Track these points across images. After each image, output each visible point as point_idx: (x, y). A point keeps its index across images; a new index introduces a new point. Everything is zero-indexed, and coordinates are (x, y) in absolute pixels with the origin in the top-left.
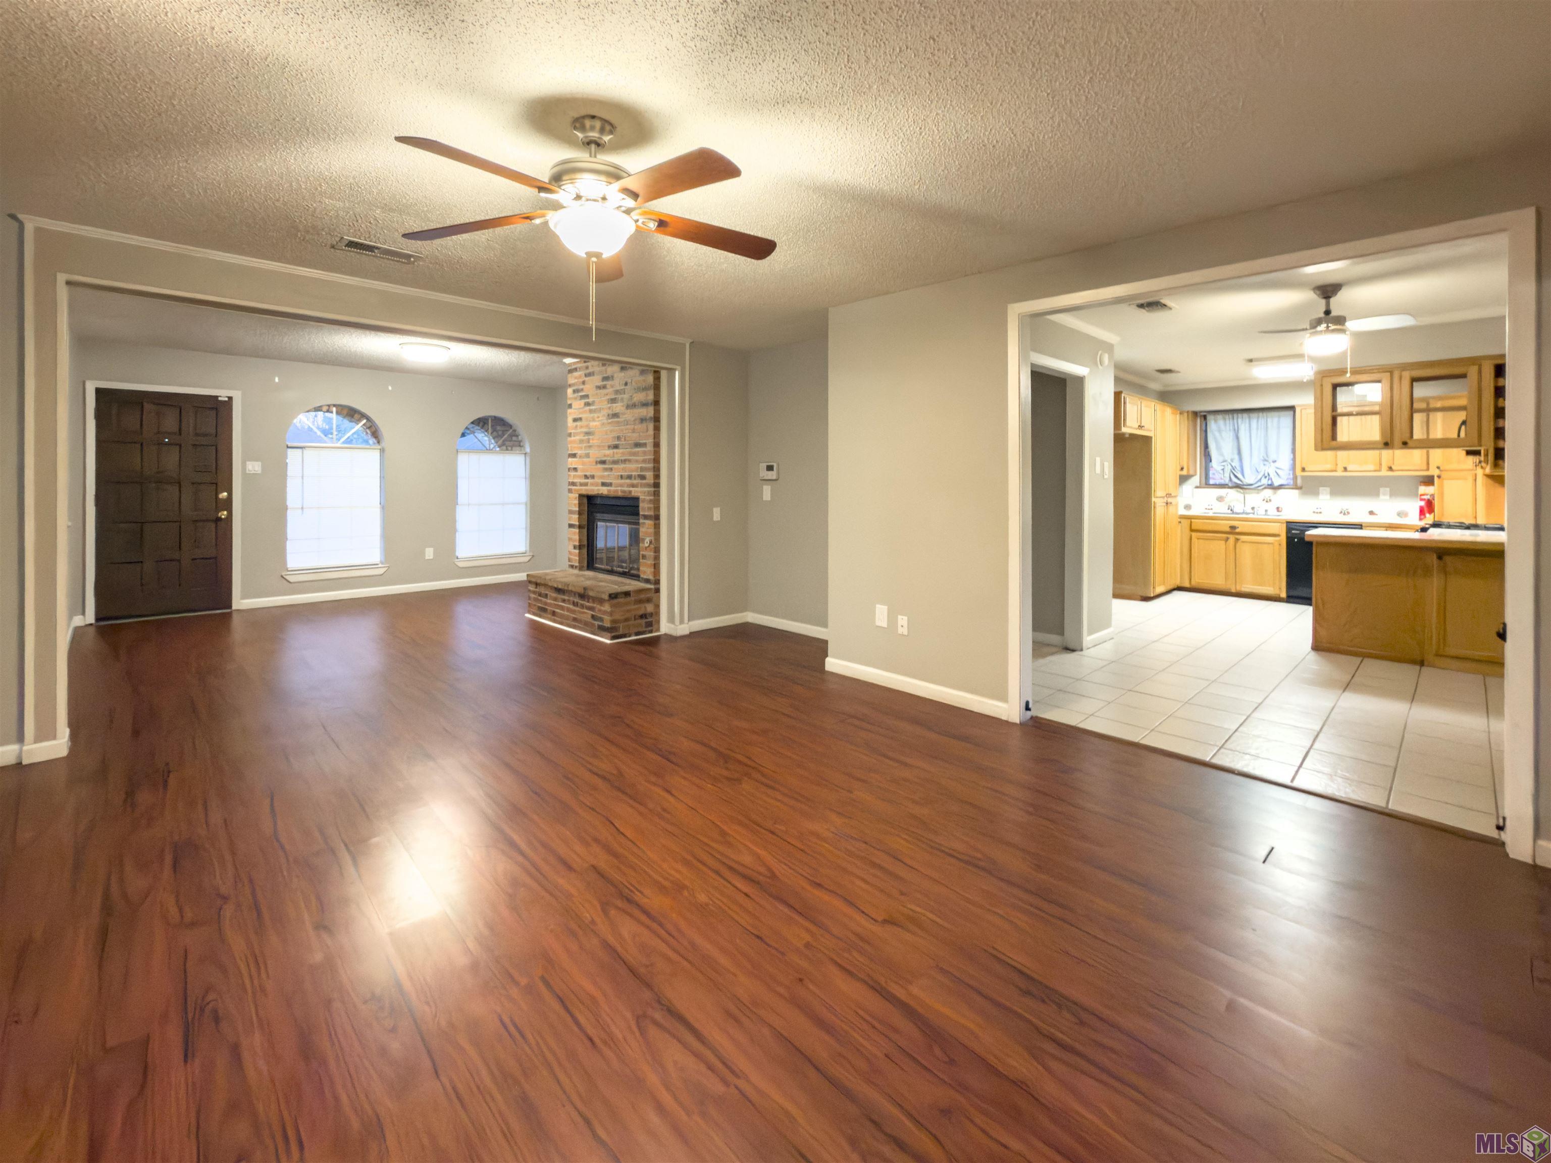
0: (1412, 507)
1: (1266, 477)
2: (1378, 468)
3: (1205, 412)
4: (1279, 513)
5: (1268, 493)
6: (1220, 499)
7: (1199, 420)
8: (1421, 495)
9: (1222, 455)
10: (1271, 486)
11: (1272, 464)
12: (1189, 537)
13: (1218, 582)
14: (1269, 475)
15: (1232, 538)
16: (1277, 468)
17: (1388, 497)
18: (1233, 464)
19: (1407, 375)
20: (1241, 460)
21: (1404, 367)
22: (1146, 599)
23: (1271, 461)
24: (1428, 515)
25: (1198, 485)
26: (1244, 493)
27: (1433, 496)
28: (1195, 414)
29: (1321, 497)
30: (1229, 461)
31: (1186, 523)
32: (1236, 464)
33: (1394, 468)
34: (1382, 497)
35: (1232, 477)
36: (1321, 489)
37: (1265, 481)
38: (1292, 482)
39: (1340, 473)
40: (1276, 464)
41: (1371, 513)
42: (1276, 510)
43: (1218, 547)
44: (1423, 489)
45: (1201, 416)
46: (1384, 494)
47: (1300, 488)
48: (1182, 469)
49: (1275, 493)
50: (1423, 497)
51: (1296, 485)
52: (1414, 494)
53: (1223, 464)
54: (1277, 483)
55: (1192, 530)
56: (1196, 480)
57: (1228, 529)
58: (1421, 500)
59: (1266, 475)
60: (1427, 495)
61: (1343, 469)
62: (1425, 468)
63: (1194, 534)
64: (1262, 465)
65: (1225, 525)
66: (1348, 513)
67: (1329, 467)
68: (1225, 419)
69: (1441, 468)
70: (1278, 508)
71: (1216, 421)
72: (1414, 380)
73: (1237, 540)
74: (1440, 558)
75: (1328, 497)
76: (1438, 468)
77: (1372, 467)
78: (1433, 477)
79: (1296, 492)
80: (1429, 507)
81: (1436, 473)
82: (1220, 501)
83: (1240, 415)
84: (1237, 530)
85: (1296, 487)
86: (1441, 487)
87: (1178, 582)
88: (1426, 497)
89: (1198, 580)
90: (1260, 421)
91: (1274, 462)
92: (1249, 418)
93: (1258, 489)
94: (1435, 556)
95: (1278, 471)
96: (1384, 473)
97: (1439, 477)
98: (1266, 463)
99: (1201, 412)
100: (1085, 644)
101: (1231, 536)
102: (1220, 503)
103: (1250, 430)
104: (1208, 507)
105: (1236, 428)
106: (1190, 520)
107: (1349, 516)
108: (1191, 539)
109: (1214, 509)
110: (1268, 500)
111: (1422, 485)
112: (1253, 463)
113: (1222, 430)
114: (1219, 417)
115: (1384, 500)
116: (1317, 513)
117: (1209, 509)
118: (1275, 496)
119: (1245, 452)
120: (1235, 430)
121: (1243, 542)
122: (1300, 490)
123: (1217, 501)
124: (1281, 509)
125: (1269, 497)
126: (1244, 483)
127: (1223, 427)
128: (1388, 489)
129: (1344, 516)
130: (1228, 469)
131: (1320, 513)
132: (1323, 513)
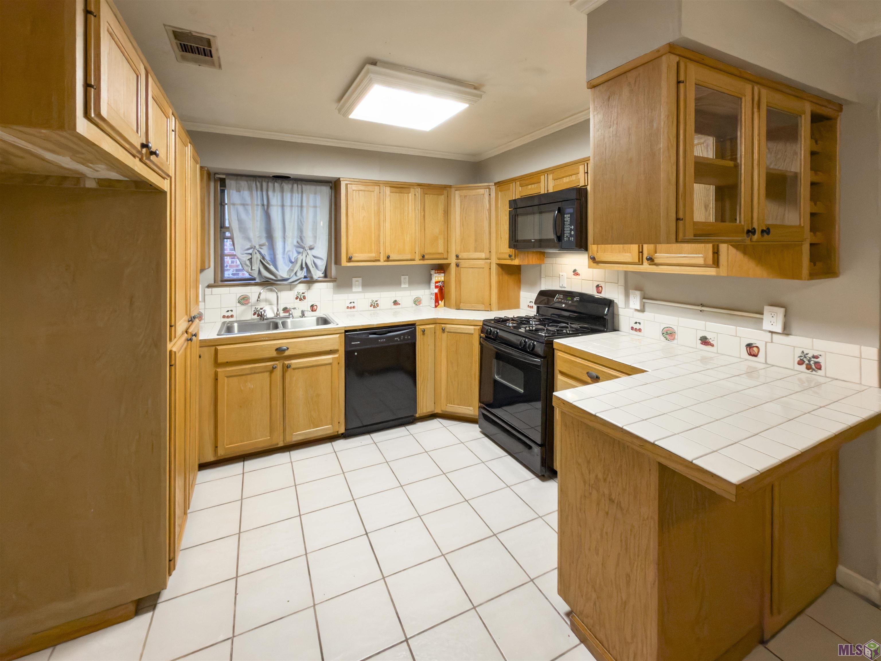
0: (428, 294)
1: (302, 269)
3: (223, 174)
5: (302, 288)
6: (244, 300)
7: (212, 184)
8: (436, 282)
9: (249, 239)
10: (305, 280)
11: (309, 251)
12: (213, 376)
14: (305, 265)
15: (279, 364)
16: (314, 257)
18: (263, 252)
20: (271, 246)
23: (307, 247)
24: (441, 302)
25: (212, 282)
26: (275, 291)
27: (444, 282)
29: (354, 289)
30: (257, 247)
31: (207, 354)
32: (265, 251)
33: (426, 256)
34: (403, 286)
35: (262, 269)
36: (354, 280)
37: (301, 274)
38: (326, 273)
39: (380, 263)
40: (314, 252)
41: (395, 303)
42: (310, 309)
43: (258, 381)
44: (436, 277)
45: (215, 181)
46: (405, 283)
47: (331, 281)
49: (309, 288)
50: (436, 284)
51: (330, 277)
52: (428, 282)
53: (249, 252)
55: (217, 364)
56: (209, 276)
57: (274, 354)
58: (436, 287)
59: (303, 265)
60: (440, 282)
62: (445, 256)
63: (220, 371)
64: (298, 253)
65: (269, 348)
67: (373, 255)
68: (250, 189)
70: (312, 306)
71: (239, 190)
73: (287, 366)
75: (360, 289)
76: (456, 256)
78: (449, 265)
79: (331, 284)
80: (440, 295)
81: (453, 261)
82: (242, 304)
83: (269, 184)
84: (287, 353)
86: (459, 275)
88: (439, 284)
89: (229, 446)
91: (311, 249)
93: (293, 284)
95: (315, 260)
96: (417, 261)
97: (456, 265)
98: (301, 250)
99: (218, 173)
101: (277, 362)
102: (243, 307)
103: (283, 206)
104: (230, 314)
105: (265, 203)
106: (214, 348)
107: (378, 308)
108: (216, 379)
109: (235, 316)
110: (302, 297)
111: (437, 273)
112: (287, 250)
113: (247, 205)
114: (244, 183)
115: (405, 289)
116: (351, 308)
117: (228, 317)
118: (309, 291)
119: (278, 234)
120: (263, 205)
121: (294, 369)
122: (335, 283)
123: (238, 305)
124: (315, 307)
125: (303, 293)
126: (279, 278)
127: (248, 200)
128: (407, 277)
129: (374, 309)
130: (257, 258)
131: (354, 307)
132: (356, 307)
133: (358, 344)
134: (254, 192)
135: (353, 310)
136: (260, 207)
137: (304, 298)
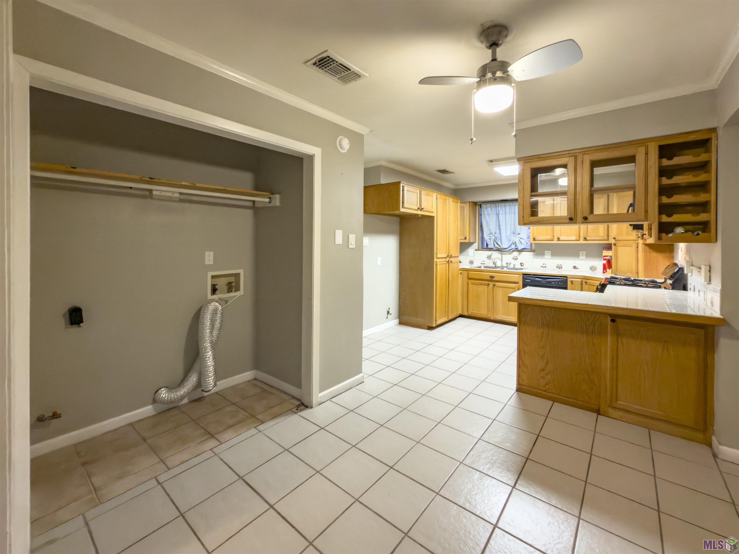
0: (599, 264)
1: (514, 244)
2: (578, 239)
3: (481, 202)
4: (522, 267)
5: (515, 254)
6: (489, 257)
7: (477, 207)
8: (604, 256)
9: (490, 230)
10: (517, 250)
13: (483, 313)
14: (515, 242)
15: (491, 284)
16: (520, 238)
17: (584, 257)
18: (496, 235)
19: (587, 159)
20: (500, 233)
21: (585, 151)
22: (430, 328)
23: (517, 233)
24: (608, 270)
25: (477, 248)
26: (501, 254)
27: (611, 256)
28: (475, 204)
29: (546, 257)
30: (494, 233)
31: (465, 273)
32: (498, 235)
33: (588, 238)
34: (581, 257)
35: (495, 243)
36: (546, 251)
37: (513, 247)
38: (529, 247)
39: (555, 242)
40: (520, 236)
41: (575, 267)
42: (520, 265)
43: (483, 289)
44: (606, 253)
45: (479, 205)
46: (583, 256)
47: (534, 251)
48: (465, 238)
49: (520, 254)
50: (605, 258)
51: (532, 249)
52: (599, 256)
53: (490, 235)
54: (520, 247)
55: (469, 279)
56: (476, 246)
57: (489, 278)
58: (605, 260)
59: (514, 242)
60: (608, 256)
61: (557, 239)
62: (606, 238)
63: (470, 281)
64: (512, 236)
65: (487, 275)
66: (561, 267)
67: (549, 237)
68: (491, 207)
69: (616, 239)
70: (521, 264)
71: (487, 208)
72: (594, 164)
73: (494, 285)
74: (613, 321)
75: (550, 257)
76: (614, 238)
77: (574, 238)
78: (611, 245)
79: (532, 253)
80: (608, 265)
81: (613, 241)
83: (500, 204)
84: (494, 279)
85: (531, 251)
86: (616, 251)
87: (460, 312)
88: (608, 258)
89: (472, 311)
90: (511, 207)
91: (519, 234)
92: (505, 207)
93: (511, 251)
94: (609, 319)
95: (521, 240)
96: (582, 242)
97: (615, 245)
98: (514, 235)
99: (479, 202)
100: (315, 401)
101: (491, 282)
102: (489, 260)
103: (505, 213)
104: (483, 263)
105: (498, 213)
106: (467, 272)
107: (562, 269)
108: (468, 284)
109: (485, 264)
110: (516, 258)
111: (605, 250)
112: (507, 235)
113: (490, 214)
114: (488, 205)
115: (582, 259)
116: (543, 267)
117: (483, 264)
118: (520, 256)
119: (503, 228)
120: (497, 214)
121: (498, 287)
122: (534, 253)
123: (487, 259)
124: (523, 264)
125: (516, 257)
126: (502, 248)
127: (490, 212)
128: (585, 252)
129: (559, 269)
130: (493, 238)
131: (545, 267)
132: (547, 267)
133: (529, 282)
134: (493, 209)
135: (545, 268)
136: (495, 215)
137: (517, 259)
